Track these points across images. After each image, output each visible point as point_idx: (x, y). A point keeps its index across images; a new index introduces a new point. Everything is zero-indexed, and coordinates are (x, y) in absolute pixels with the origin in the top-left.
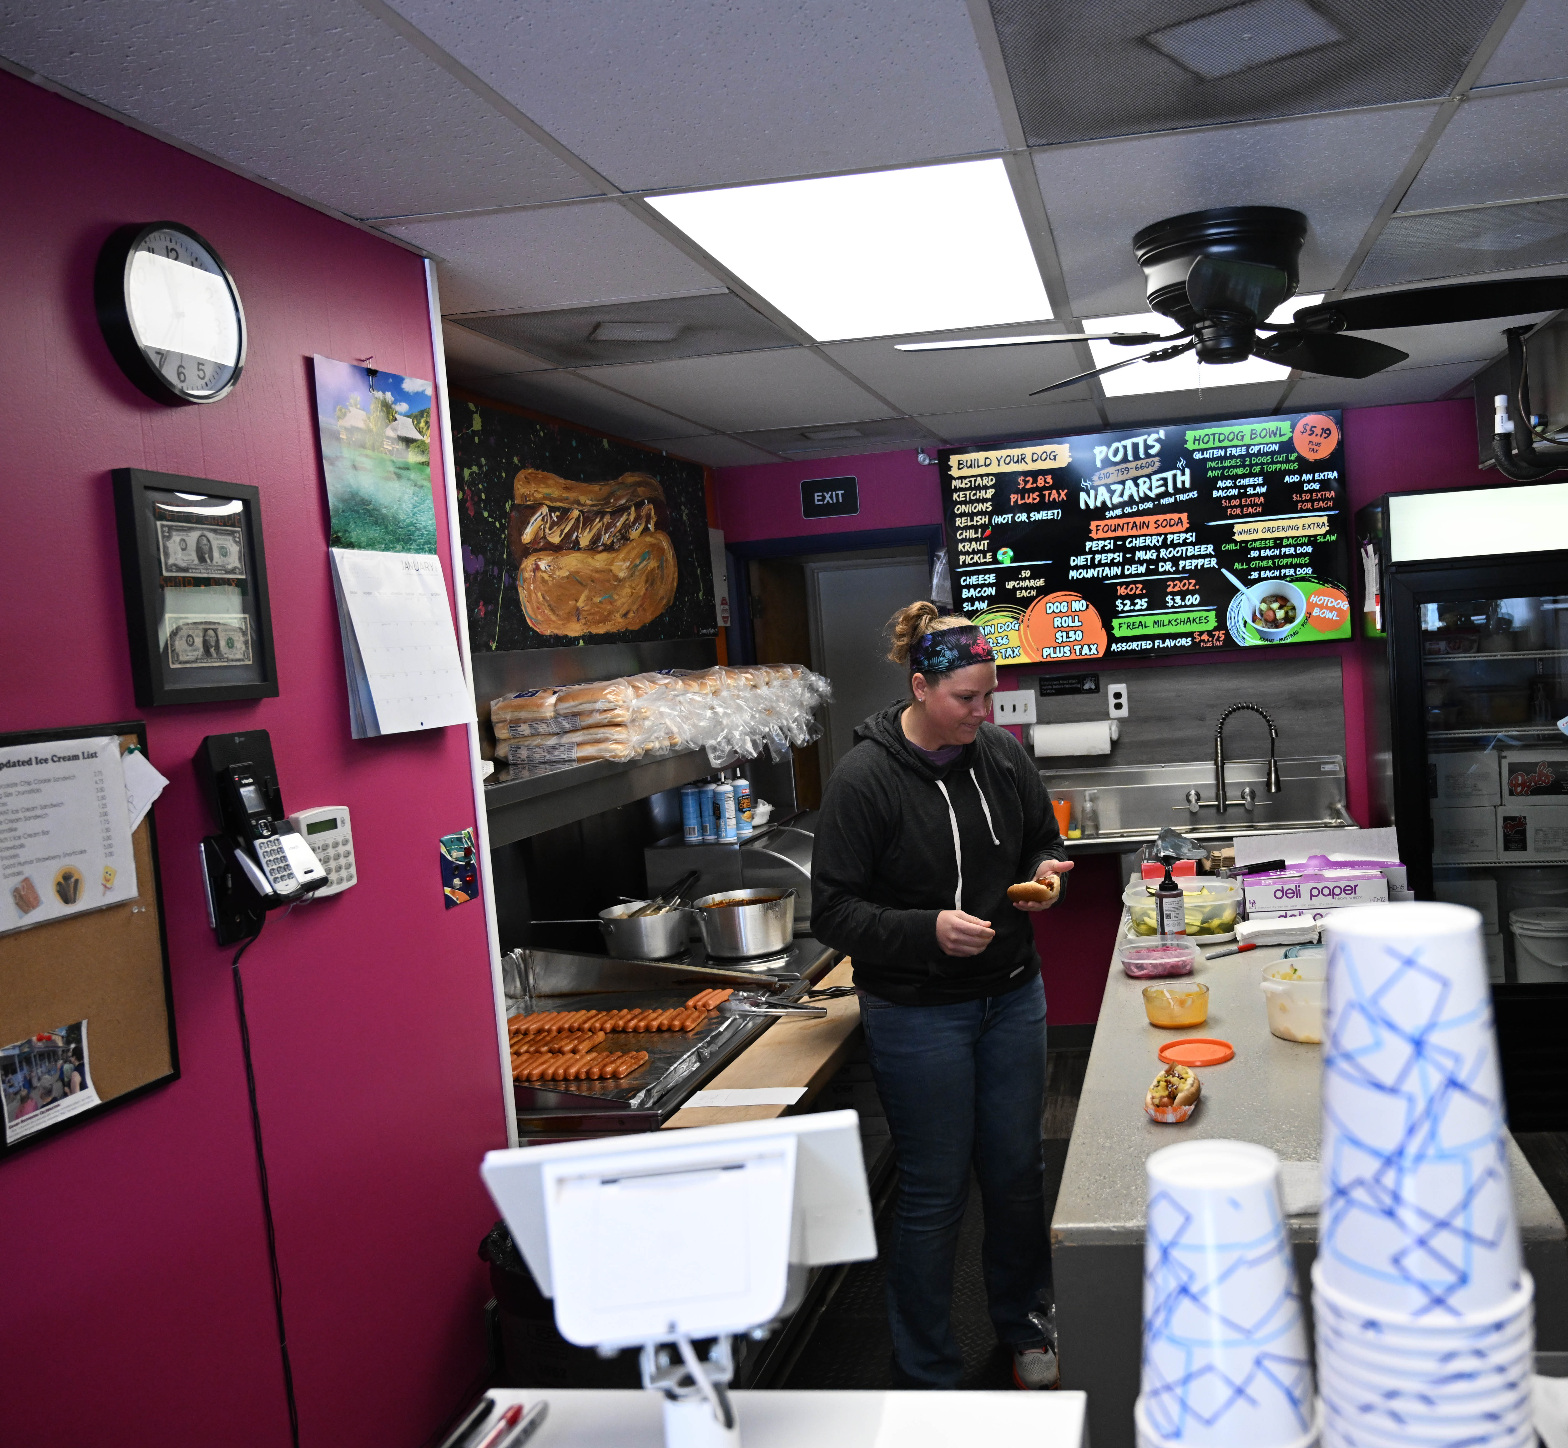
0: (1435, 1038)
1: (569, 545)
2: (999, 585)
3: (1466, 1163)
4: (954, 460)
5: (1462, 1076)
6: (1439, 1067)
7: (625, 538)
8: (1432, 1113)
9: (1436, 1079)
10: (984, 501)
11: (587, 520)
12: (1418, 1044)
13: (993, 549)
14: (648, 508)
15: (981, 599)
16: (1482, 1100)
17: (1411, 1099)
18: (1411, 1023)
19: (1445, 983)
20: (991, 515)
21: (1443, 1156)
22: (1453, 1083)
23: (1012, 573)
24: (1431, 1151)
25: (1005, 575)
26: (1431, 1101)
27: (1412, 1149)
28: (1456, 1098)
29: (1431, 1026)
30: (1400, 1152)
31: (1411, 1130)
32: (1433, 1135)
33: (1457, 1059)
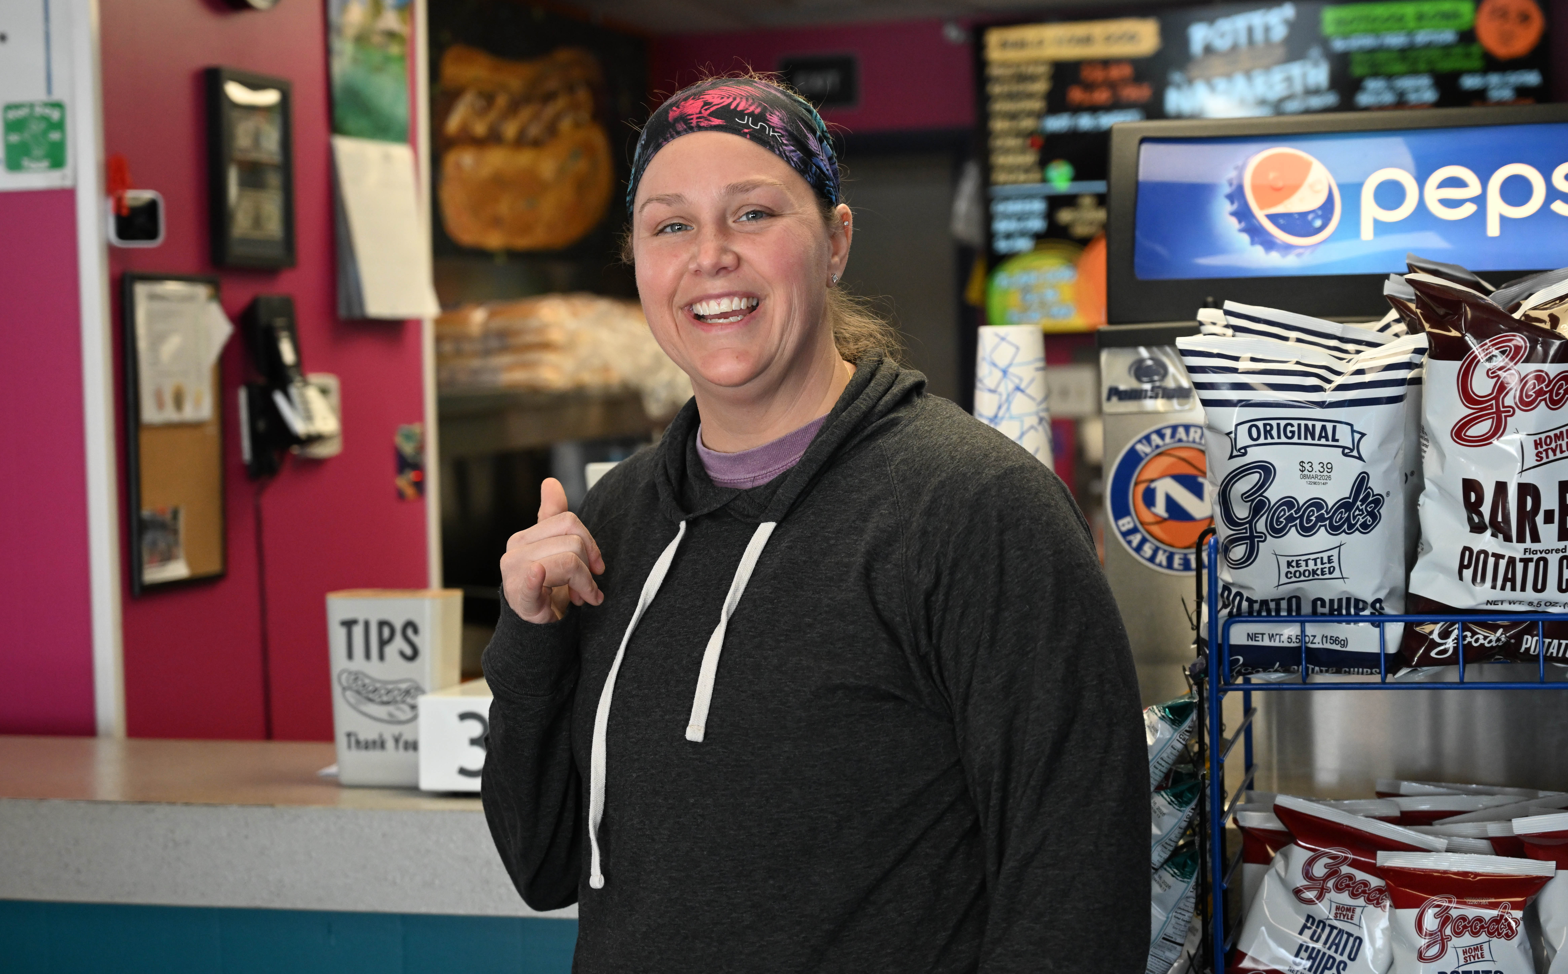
0: (1012, 370)
1: (494, 138)
2: (1050, 215)
3: (1022, 422)
4: (994, 38)
5: (1023, 386)
6: (1012, 381)
7: (552, 130)
8: (1008, 400)
9: (1011, 386)
10: (1030, 96)
11: (514, 108)
12: (1005, 372)
13: (1044, 163)
14: (583, 95)
15: (1023, 234)
16: (1032, 398)
17: (1000, 395)
18: (1002, 363)
19: (1018, 348)
20: (1040, 116)
21: (1012, 418)
22: (1018, 389)
23: (1068, 201)
24: (1007, 415)
25: (1056, 202)
26: (1008, 396)
27: (1001, 414)
28: (1019, 394)
29: (1010, 365)
30: (996, 416)
31: (1000, 407)
32: (1008, 409)
33: (1021, 379)
